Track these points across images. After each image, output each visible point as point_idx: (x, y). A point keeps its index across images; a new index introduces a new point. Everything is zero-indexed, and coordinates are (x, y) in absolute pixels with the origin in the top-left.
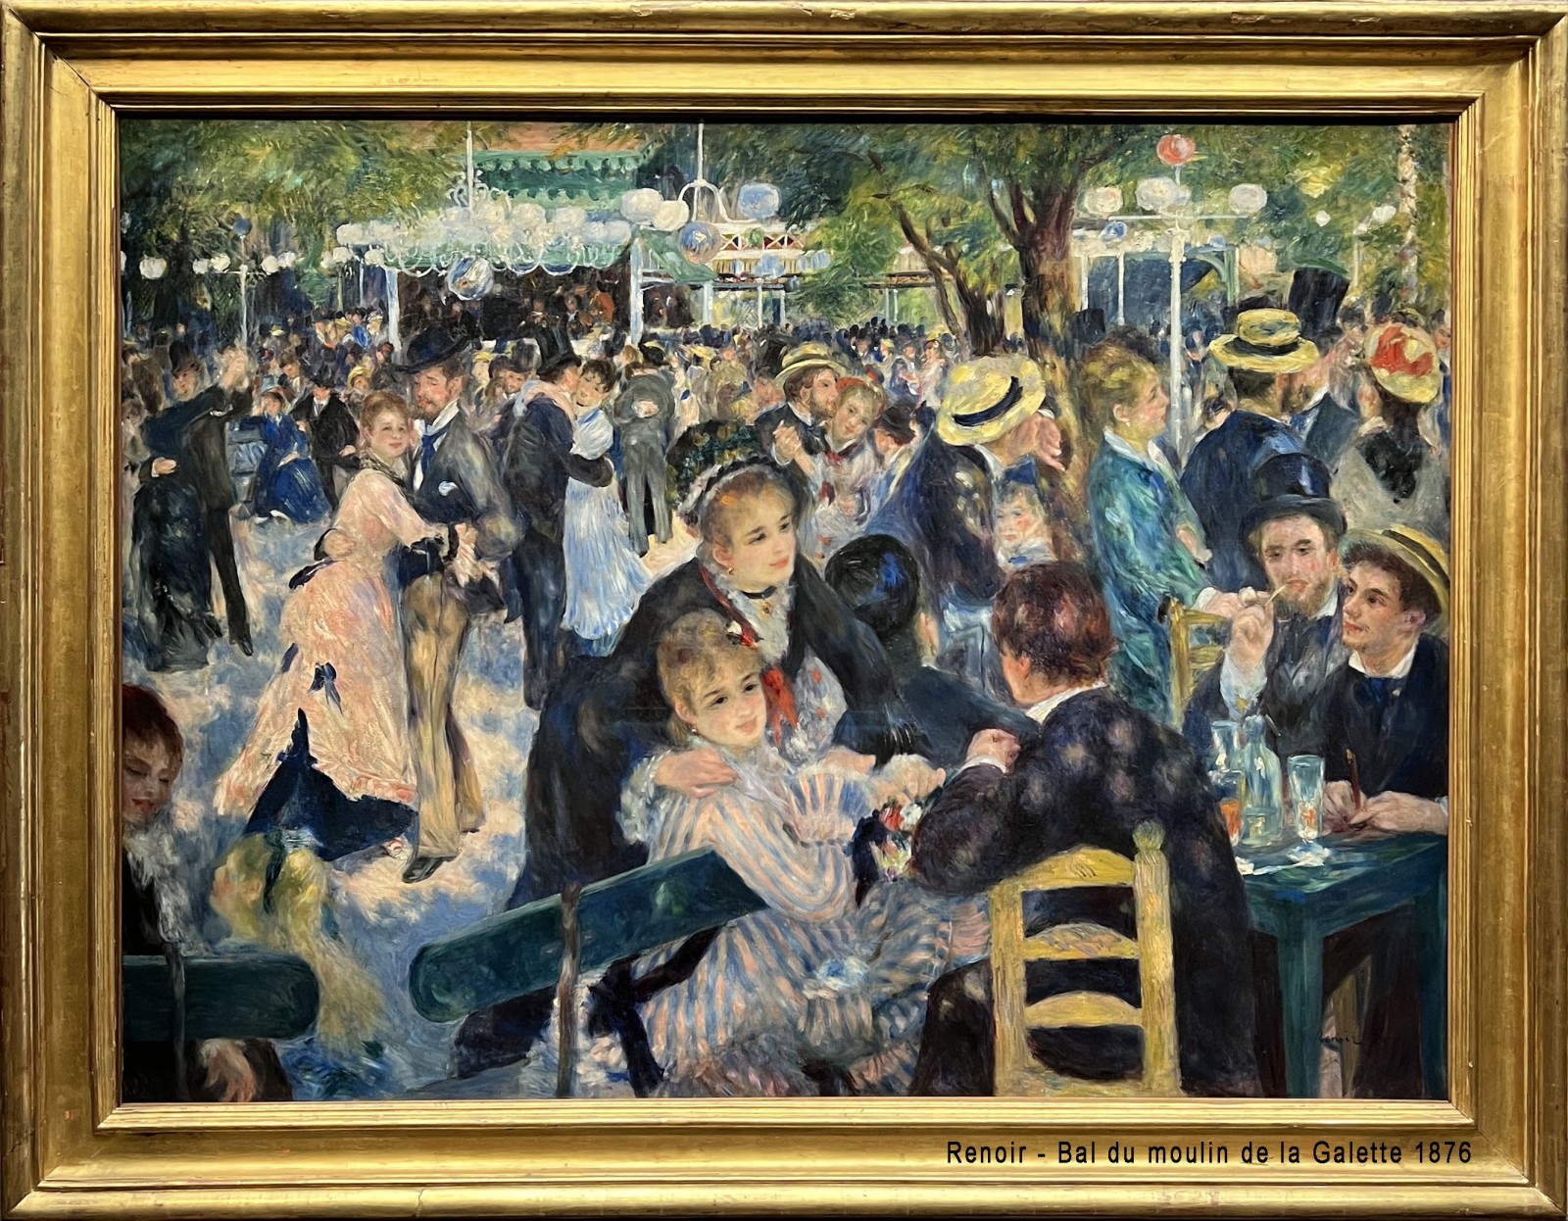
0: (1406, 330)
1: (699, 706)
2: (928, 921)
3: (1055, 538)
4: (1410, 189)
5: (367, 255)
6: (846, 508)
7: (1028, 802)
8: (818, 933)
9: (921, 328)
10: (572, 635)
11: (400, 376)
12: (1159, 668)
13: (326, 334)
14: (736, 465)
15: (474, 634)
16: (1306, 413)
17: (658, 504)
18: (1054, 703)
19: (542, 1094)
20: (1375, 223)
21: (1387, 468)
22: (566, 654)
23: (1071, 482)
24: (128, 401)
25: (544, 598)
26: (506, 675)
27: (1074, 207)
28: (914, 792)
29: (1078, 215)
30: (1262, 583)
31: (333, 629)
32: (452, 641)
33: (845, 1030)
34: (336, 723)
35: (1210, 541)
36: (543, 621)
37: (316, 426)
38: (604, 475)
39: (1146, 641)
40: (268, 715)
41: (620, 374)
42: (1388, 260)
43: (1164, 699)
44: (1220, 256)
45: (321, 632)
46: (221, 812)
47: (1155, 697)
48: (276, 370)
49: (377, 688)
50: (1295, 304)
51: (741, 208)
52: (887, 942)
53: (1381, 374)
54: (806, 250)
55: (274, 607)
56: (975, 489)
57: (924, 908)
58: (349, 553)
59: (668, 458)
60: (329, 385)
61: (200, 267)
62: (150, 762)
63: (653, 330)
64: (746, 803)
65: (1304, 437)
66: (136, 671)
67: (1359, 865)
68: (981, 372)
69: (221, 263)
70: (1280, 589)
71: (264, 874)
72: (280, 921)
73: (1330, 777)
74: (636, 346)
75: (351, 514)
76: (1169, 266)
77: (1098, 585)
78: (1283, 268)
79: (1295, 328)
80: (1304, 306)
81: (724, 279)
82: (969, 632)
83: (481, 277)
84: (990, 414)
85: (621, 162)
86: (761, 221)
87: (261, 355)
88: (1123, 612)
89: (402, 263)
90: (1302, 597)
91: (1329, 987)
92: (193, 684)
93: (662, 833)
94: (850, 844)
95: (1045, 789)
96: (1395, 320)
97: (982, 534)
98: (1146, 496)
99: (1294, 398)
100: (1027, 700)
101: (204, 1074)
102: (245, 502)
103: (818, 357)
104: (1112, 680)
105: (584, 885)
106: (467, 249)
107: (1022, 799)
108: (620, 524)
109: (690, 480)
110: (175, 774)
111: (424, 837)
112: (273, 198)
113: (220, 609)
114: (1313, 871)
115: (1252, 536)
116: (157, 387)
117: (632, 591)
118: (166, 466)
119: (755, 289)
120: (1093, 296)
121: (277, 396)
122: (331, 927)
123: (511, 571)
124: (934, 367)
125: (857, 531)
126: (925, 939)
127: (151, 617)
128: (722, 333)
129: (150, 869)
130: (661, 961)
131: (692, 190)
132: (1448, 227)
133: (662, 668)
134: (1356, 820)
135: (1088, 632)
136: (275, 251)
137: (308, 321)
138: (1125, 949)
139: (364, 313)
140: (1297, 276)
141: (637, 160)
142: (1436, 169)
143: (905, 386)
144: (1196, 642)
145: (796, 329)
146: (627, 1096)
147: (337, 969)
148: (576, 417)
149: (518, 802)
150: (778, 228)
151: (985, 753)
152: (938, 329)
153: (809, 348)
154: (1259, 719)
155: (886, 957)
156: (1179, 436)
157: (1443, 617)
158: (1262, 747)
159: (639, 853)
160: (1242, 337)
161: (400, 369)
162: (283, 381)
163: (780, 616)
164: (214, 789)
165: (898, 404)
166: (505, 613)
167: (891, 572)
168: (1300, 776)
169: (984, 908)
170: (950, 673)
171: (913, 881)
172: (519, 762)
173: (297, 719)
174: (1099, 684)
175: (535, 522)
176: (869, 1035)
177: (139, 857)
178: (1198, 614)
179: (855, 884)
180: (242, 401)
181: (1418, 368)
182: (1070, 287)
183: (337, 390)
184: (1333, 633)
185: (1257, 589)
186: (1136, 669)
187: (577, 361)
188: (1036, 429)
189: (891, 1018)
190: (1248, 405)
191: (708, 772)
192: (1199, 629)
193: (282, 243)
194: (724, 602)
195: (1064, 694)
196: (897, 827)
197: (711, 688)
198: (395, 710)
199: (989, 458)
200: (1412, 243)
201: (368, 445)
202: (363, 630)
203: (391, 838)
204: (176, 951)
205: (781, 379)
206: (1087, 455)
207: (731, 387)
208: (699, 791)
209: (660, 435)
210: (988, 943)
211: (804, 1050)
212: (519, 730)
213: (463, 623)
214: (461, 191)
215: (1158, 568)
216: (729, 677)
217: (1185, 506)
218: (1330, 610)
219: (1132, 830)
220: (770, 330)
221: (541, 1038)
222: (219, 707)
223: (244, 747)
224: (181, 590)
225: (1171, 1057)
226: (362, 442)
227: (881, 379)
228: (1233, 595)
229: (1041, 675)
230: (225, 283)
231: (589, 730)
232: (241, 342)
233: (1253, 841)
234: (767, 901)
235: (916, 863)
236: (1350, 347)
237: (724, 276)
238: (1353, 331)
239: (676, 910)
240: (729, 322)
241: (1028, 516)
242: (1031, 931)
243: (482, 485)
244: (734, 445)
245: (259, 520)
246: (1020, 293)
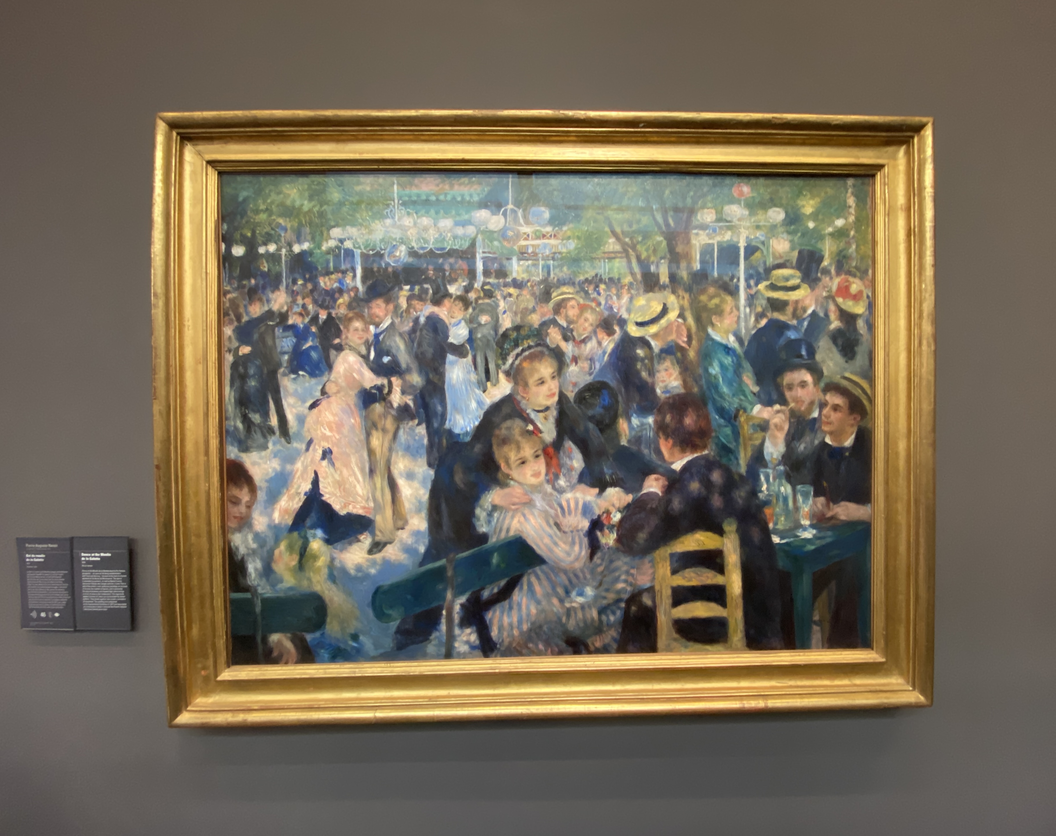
0: (851, 279)
1: (513, 466)
2: (625, 568)
3: (685, 382)
4: (852, 211)
5: (345, 243)
6: (584, 368)
7: (673, 509)
8: (571, 575)
9: (619, 279)
10: (450, 432)
11: (362, 304)
12: (734, 444)
13: (325, 283)
14: (530, 347)
15: (401, 432)
16: (804, 319)
17: (492, 366)
18: (684, 461)
19: (437, 657)
20: (836, 227)
21: (842, 346)
22: (447, 441)
23: (692, 354)
24: (226, 318)
25: (436, 413)
26: (417, 452)
27: (693, 219)
28: (617, 505)
29: (695, 223)
30: (783, 401)
31: (331, 430)
32: (390, 436)
33: (585, 622)
34: (333, 476)
35: (759, 381)
36: (436, 425)
37: (321, 329)
38: (464, 352)
39: (728, 431)
40: (299, 474)
41: (472, 302)
42: (842, 245)
43: (737, 459)
44: (763, 243)
45: (325, 432)
46: (277, 521)
47: (732, 458)
48: (300, 301)
49: (353, 460)
50: (798, 267)
51: (530, 219)
52: (605, 579)
53: (840, 300)
54: (563, 240)
55: (301, 420)
56: (646, 357)
57: (622, 562)
58: (338, 392)
59: (497, 344)
60: (327, 308)
61: (262, 250)
62: (241, 497)
63: (488, 280)
64: (536, 512)
65: (803, 330)
66: (232, 452)
67: (829, 536)
68: (648, 301)
69: (272, 248)
70: (792, 405)
71: (298, 552)
72: (307, 575)
73: (816, 494)
74: (479, 288)
75: (339, 372)
76: (738, 249)
77: (705, 404)
78: (792, 249)
79: (799, 278)
80: (803, 267)
81: (523, 255)
82: (643, 427)
83: (402, 253)
84: (653, 321)
85: (471, 196)
86: (540, 225)
87: (293, 294)
88: (717, 417)
89: (362, 247)
90: (803, 408)
91: (816, 595)
92: (261, 458)
93: (495, 528)
94: (587, 532)
95: (680, 503)
96: (846, 274)
97: (649, 380)
98: (728, 360)
99: (798, 312)
100: (670, 460)
101: (271, 651)
102: (286, 367)
103: (569, 293)
104: (712, 450)
105: (457, 554)
106: (395, 239)
107: (669, 508)
108: (473, 377)
109: (508, 354)
110: (253, 504)
111: (378, 533)
112: (297, 216)
113: (274, 421)
114: (807, 541)
115: (779, 380)
116: (242, 310)
117: (479, 409)
118: (246, 350)
119: (538, 260)
120: (702, 262)
121: (301, 314)
122: (332, 577)
123: (420, 401)
124: (625, 299)
125: (588, 379)
126: (623, 577)
127: (240, 425)
128: (522, 282)
129: (242, 550)
130: (496, 590)
131: (506, 210)
132: (870, 229)
133: (495, 448)
134: (829, 514)
135: (700, 427)
136: (299, 241)
137: (316, 277)
138: (719, 580)
139: (344, 272)
140: (800, 253)
141: (478, 195)
142: (865, 203)
143: (611, 308)
144: (751, 431)
145: (558, 280)
146: (480, 657)
147: (336, 599)
148: (450, 324)
149: (424, 514)
150: (549, 229)
151: (651, 486)
152: (627, 279)
153: (565, 289)
154: (782, 468)
155: (605, 586)
156: (743, 331)
157: (868, 417)
158: (784, 481)
159: (484, 538)
160: (774, 282)
161: (362, 300)
162: (304, 306)
163: (552, 420)
164: (273, 511)
165: (609, 316)
166: (416, 421)
167: (605, 399)
168: (802, 495)
169: (651, 561)
170: (634, 448)
171: (618, 549)
172: (424, 495)
173: (313, 475)
174: (706, 452)
175: (431, 376)
176: (597, 624)
177: (236, 544)
178: (753, 418)
179: (589, 551)
180: (283, 317)
181: (856, 297)
182: (691, 258)
183: (331, 311)
184: (817, 426)
185: (781, 404)
186: (723, 444)
187: (450, 296)
188: (675, 328)
189: (608, 616)
190: (777, 316)
191: (517, 498)
192: (754, 425)
193: (303, 237)
194: (525, 415)
195: (689, 457)
196: (609, 523)
197: (520, 456)
198: (362, 470)
199: (653, 343)
200: (854, 237)
201: (347, 338)
202: (345, 431)
203: (361, 533)
204: (256, 590)
205: (551, 304)
206: (699, 341)
207: (526, 309)
208: (513, 507)
209: (492, 332)
210: (654, 579)
211: (566, 632)
212: (424, 479)
213: (395, 426)
214: (391, 211)
215: (734, 395)
216: (528, 451)
217: (747, 365)
218: (815, 414)
219: (723, 521)
220: (544, 280)
221: (437, 630)
222: (274, 469)
223: (287, 489)
224: (255, 412)
225: (741, 631)
226: (344, 337)
227: (599, 304)
228: (769, 409)
229: (678, 448)
230: (274, 258)
231: (459, 478)
232: (283, 287)
233: (780, 527)
234: (547, 560)
235: (619, 540)
236: (824, 287)
237: (522, 253)
238: (826, 280)
239: (503, 566)
240: (525, 276)
241: (671, 371)
242: (674, 572)
243: (404, 358)
244: (528, 337)
245: (293, 376)
246: (667, 261)
